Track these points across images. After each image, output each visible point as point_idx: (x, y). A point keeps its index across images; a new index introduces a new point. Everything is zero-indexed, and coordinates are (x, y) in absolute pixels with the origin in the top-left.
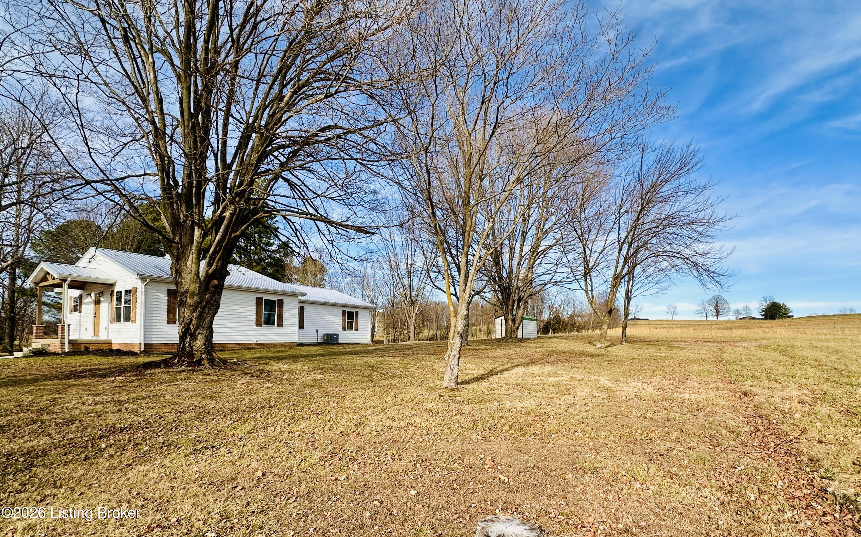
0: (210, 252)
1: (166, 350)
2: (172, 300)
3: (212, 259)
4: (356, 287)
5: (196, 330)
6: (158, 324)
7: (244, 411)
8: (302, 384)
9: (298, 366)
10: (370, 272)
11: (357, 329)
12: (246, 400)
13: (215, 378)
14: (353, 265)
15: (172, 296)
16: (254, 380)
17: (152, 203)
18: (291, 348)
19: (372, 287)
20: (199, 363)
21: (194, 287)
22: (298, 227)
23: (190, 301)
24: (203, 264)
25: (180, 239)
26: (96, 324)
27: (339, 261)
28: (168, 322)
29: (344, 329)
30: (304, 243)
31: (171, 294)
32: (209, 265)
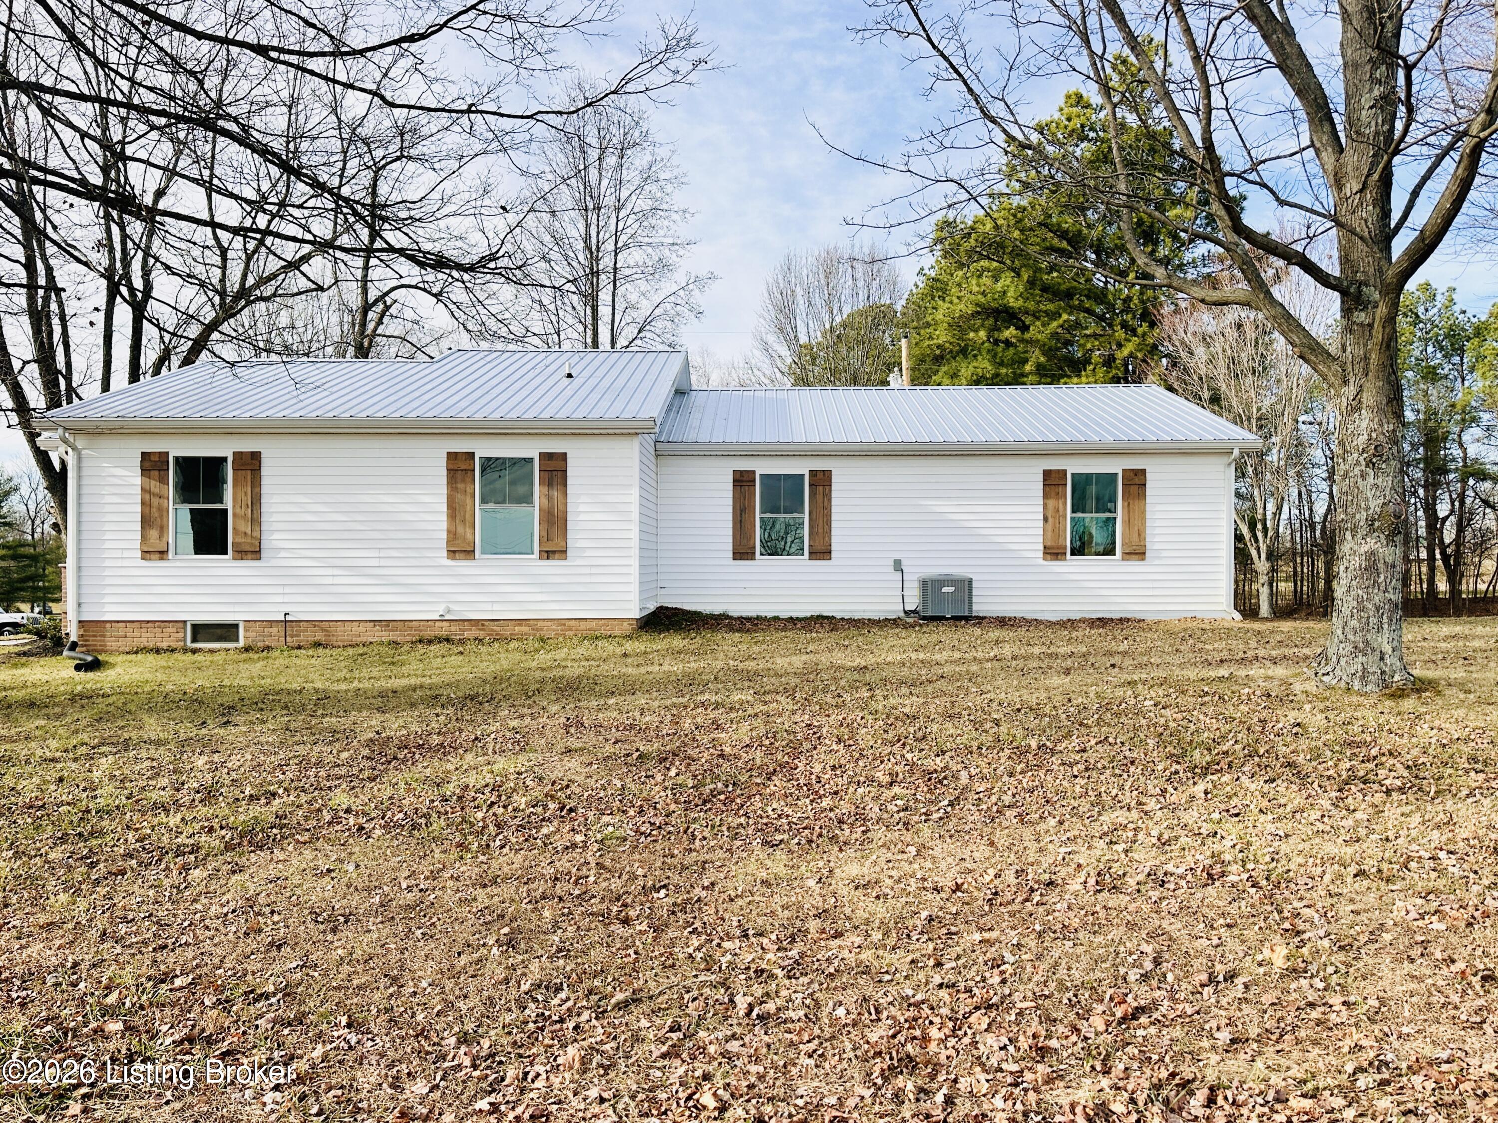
2: (155, 486)
6: (119, 563)
11: (1137, 554)
15: (155, 474)
28: (146, 554)
29: (1053, 553)
31: (152, 465)
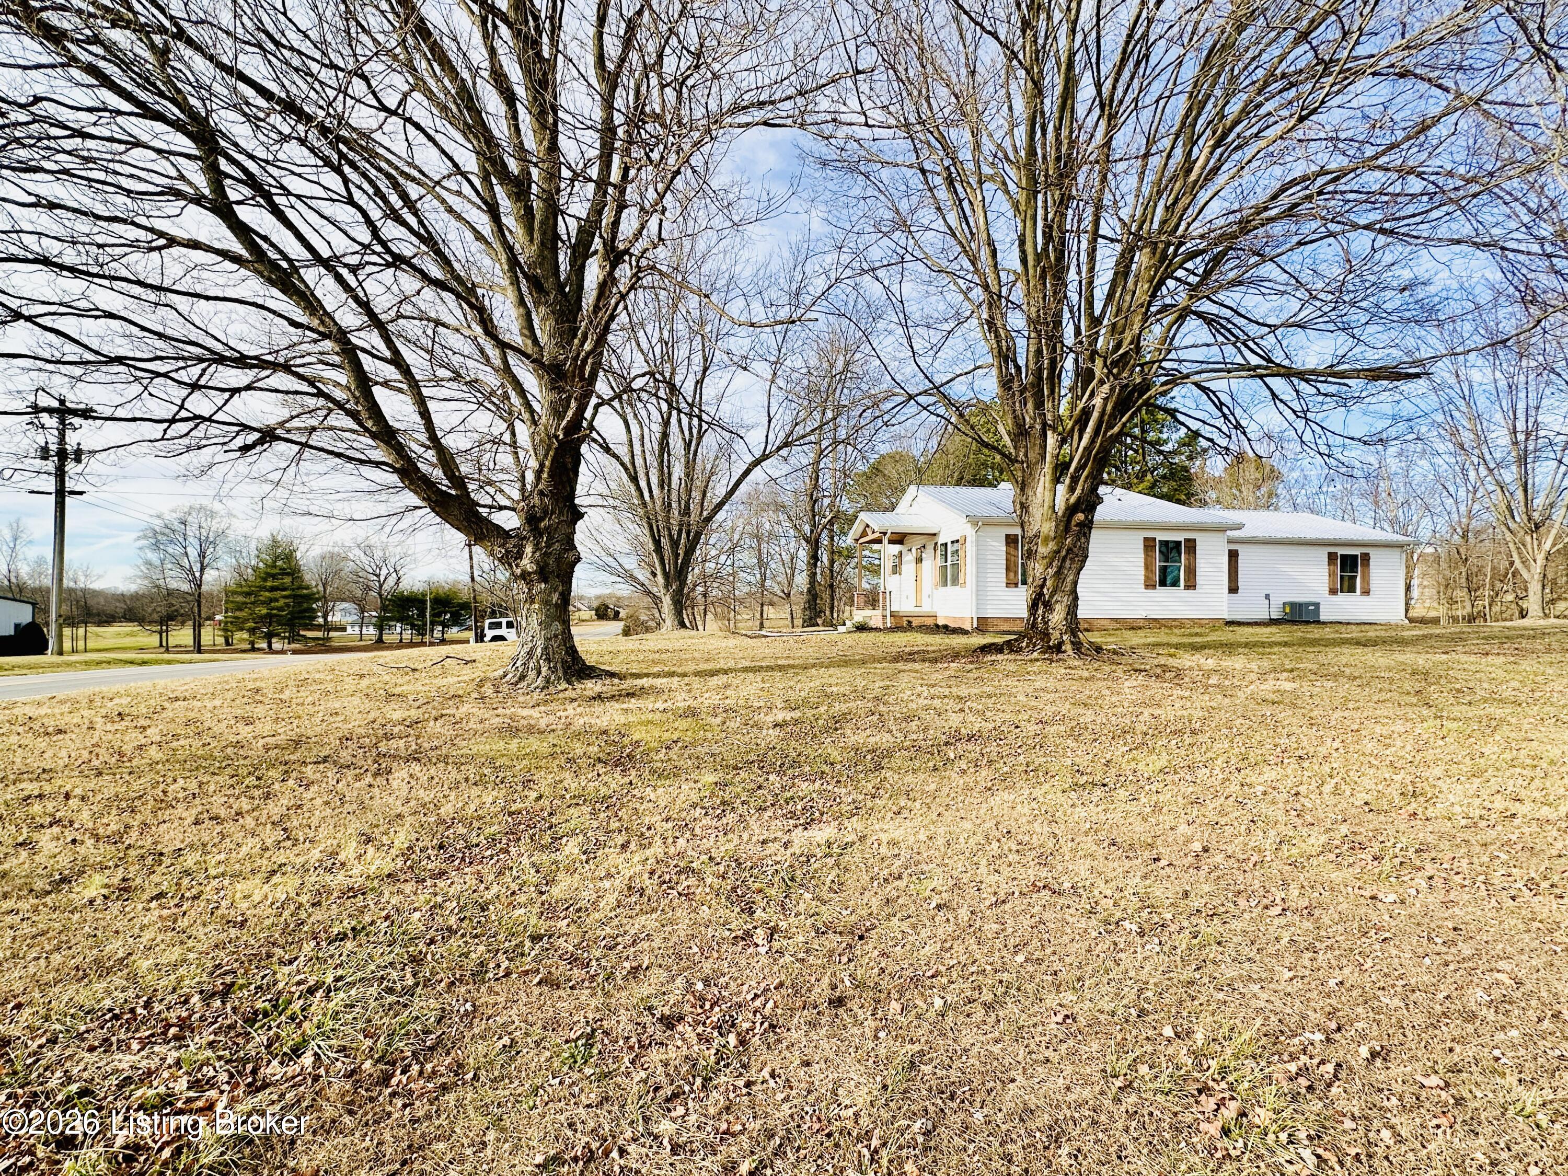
0: (1072, 469)
1: (1006, 627)
2: (1012, 551)
3: (1075, 480)
4: (1356, 501)
5: (1052, 596)
6: (994, 589)
7: (1146, 734)
8: (1252, 697)
9: (1237, 663)
10: (1393, 464)
11: (1366, 592)
12: (1146, 714)
13: (1086, 674)
14: (1356, 454)
15: (1014, 544)
16: (1152, 682)
17: (985, 409)
18: (1214, 629)
19: (1400, 499)
20: (1058, 648)
21: (1048, 528)
22: (1225, 398)
23: (1043, 550)
24: (1061, 489)
25: (1026, 455)
26: (919, 590)
27: (1324, 449)
28: (1008, 585)
29: (1333, 592)
30: (1238, 426)
31: (1011, 540)
32: (1072, 489)
